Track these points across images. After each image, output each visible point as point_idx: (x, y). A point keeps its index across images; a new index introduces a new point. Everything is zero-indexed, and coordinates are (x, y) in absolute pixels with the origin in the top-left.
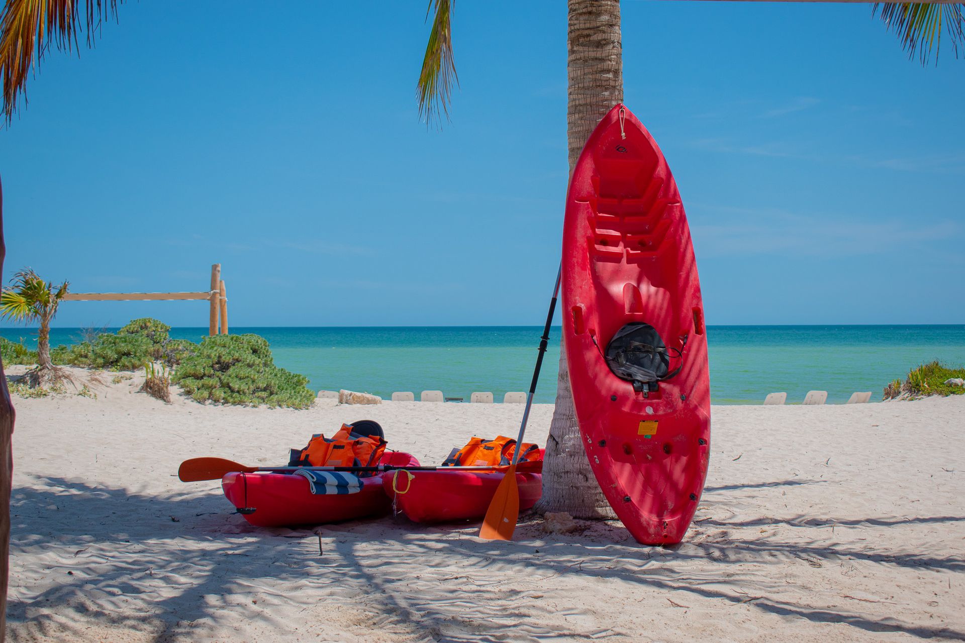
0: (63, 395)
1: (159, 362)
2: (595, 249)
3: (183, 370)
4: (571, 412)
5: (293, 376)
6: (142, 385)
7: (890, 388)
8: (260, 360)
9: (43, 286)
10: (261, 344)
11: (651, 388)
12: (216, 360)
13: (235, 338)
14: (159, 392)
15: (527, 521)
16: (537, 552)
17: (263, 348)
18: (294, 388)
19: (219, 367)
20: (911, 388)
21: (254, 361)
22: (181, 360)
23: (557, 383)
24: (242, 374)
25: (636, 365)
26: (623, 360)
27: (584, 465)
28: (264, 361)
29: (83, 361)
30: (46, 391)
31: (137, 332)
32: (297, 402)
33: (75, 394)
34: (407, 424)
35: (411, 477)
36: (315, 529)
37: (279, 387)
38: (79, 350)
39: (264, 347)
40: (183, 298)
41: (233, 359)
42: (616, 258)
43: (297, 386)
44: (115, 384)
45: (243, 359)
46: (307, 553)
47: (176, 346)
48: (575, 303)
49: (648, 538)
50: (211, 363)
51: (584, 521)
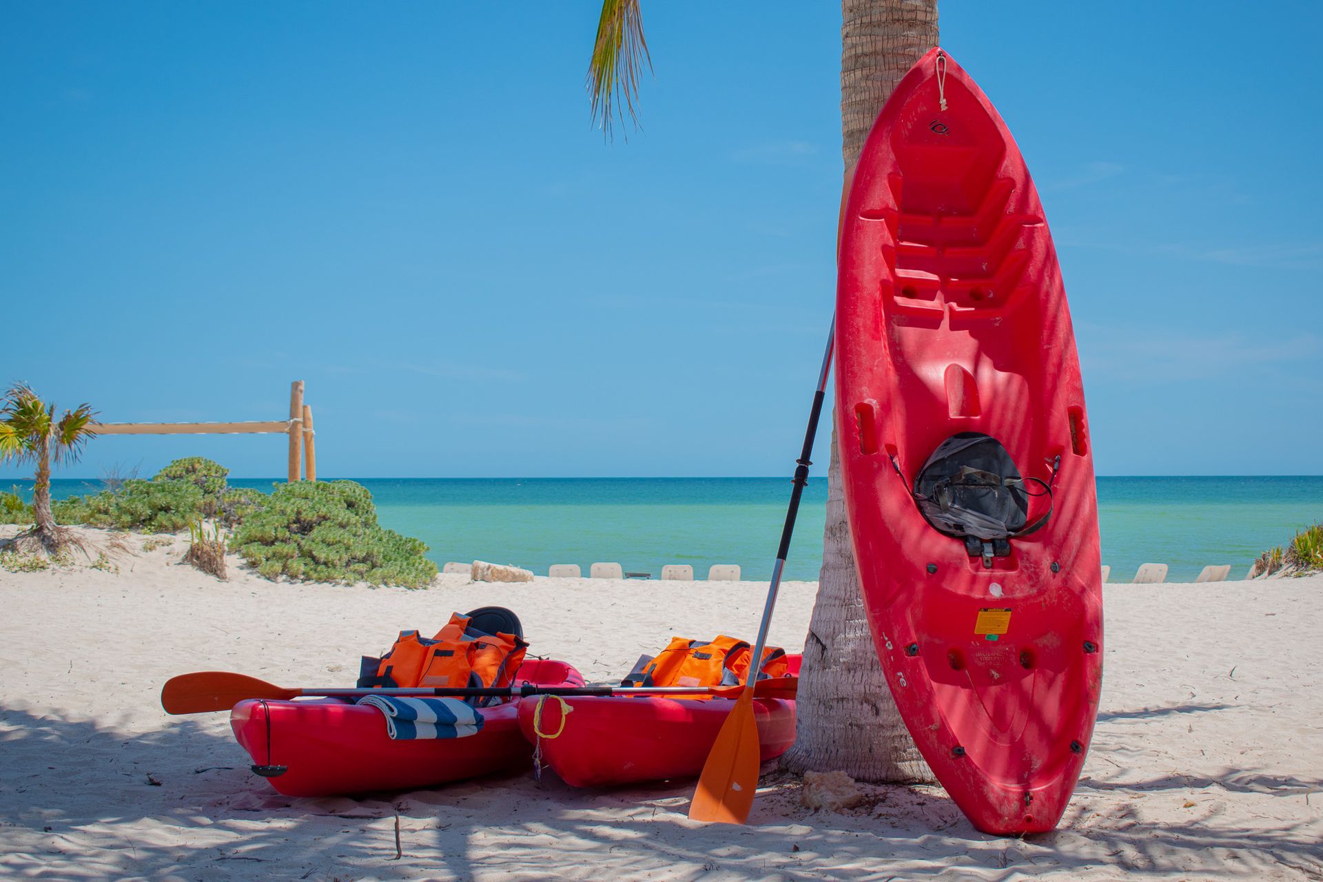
0: (70, 567)
1: (212, 520)
2: (895, 303)
3: (245, 533)
4: (849, 594)
5: (406, 541)
6: (185, 554)
7: (1264, 559)
8: (357, 517)
9: (40, 408)
10: (359, 495)
11: (997, 551)
12: (293, 517)
13: (321, 487)
14: (210, 564)
15: (771, 784)
16: (796, 849)
17: (363, 501)
18: (407, 559)
19: (298, 528)
20: (1297, 559)
21: (349, 519)
22: (244, 517)
23: (822, 542)
24: (331, 537)
25: (971, 509)
26: (946, 500)
27: (872, 687)
28: (363, 520)
29: (101, 519)
30: (45, 561)
31: (181, 477)
32: (410, 578)
33: (86, 567)
34: (569, 611)
35: (566, 709)
36: (396, 802)
37: (384, 557)
38: (96, 503)
39: (363, 499)
40: (251, 430)
41: (318, 516)
42: (930, 320)
43: (411, 555)
44: (147, 552)
45: (333, 516)
46: (374, 852)
47: (237, 497)
48: (861, 397)
49: (997, 822)
50: (286, 522)
51: (873, 787)
